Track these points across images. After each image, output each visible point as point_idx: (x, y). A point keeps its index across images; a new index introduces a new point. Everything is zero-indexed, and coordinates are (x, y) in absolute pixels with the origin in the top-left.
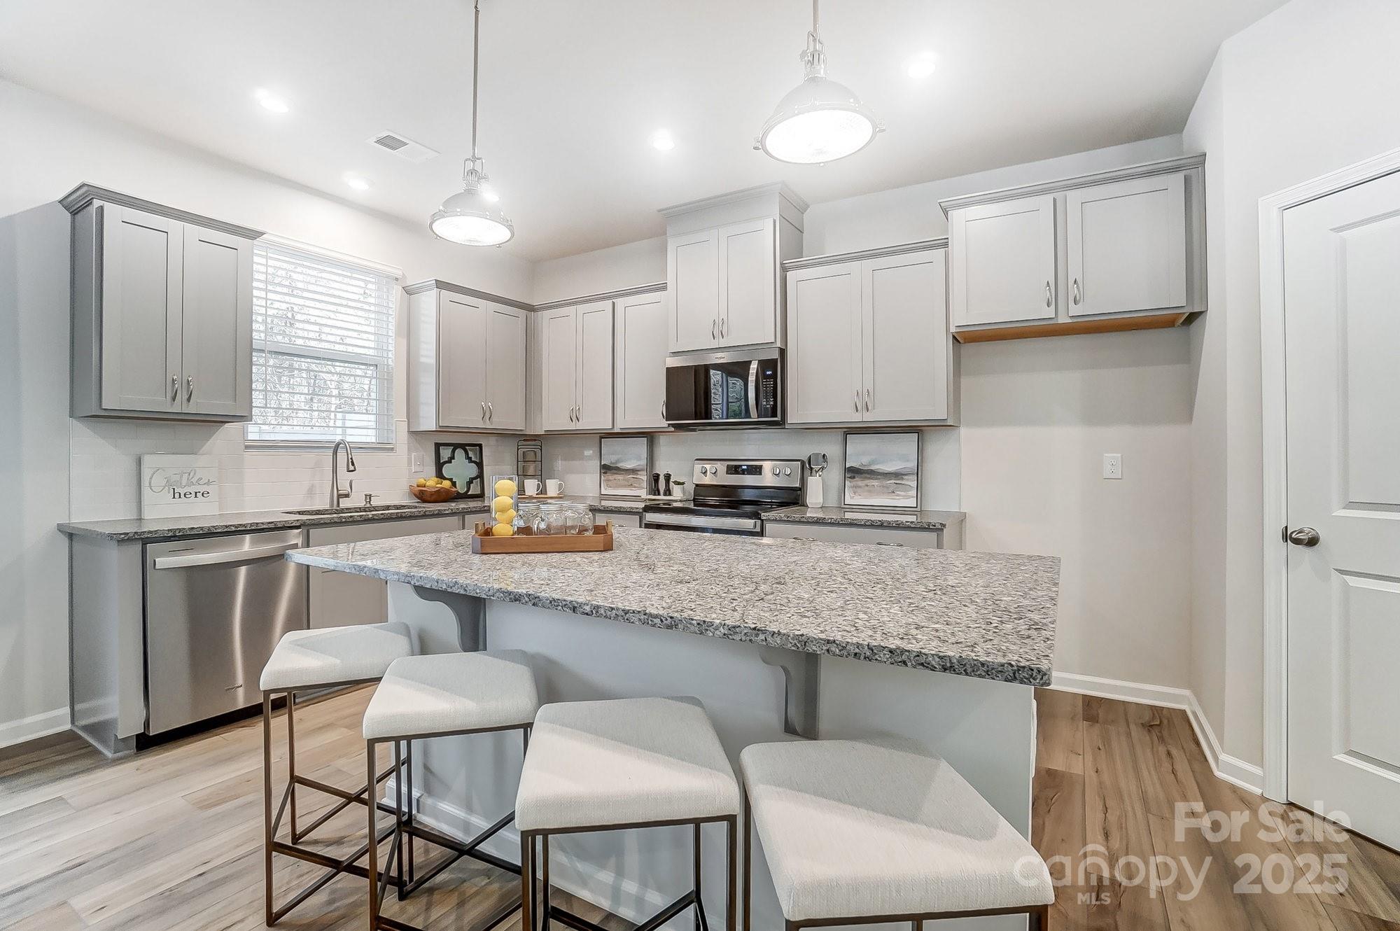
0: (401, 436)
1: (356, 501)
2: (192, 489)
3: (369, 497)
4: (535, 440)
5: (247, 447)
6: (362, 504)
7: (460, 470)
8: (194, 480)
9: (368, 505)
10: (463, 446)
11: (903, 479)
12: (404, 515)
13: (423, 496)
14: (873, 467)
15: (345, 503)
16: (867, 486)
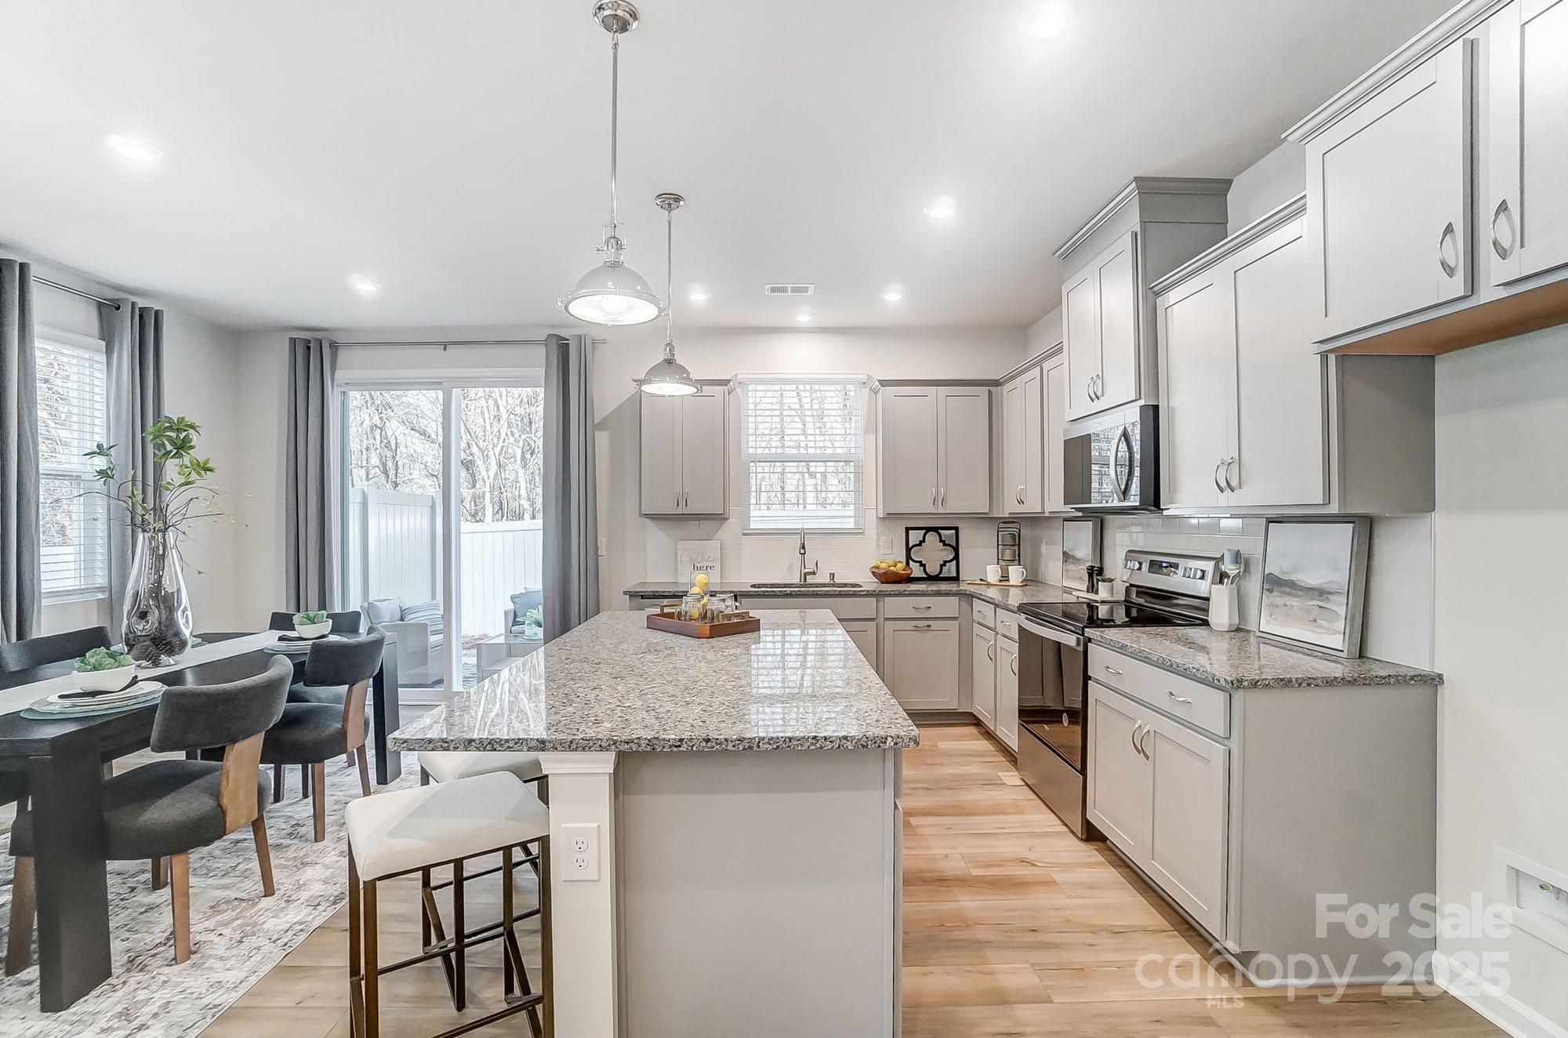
0: (871, 523)
1: (822, 578)
2: (704, 564)
3: (832, 575)
4: (1014, 522)
5: (744, 534)
6: (827, 580)
7: (933, 554)
8: (705, 558)
9: (832, 582)
10: (936, 529)
11: (1328, 600)
12: (819, 593)
13: (888, 577)
14: (1293, 577)
15: (810, 580)
16: (1286, 605)
